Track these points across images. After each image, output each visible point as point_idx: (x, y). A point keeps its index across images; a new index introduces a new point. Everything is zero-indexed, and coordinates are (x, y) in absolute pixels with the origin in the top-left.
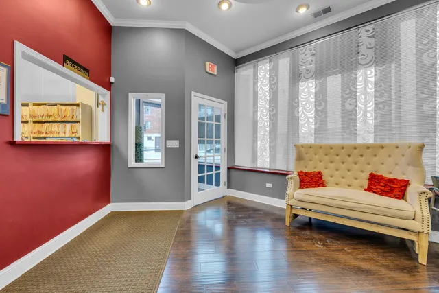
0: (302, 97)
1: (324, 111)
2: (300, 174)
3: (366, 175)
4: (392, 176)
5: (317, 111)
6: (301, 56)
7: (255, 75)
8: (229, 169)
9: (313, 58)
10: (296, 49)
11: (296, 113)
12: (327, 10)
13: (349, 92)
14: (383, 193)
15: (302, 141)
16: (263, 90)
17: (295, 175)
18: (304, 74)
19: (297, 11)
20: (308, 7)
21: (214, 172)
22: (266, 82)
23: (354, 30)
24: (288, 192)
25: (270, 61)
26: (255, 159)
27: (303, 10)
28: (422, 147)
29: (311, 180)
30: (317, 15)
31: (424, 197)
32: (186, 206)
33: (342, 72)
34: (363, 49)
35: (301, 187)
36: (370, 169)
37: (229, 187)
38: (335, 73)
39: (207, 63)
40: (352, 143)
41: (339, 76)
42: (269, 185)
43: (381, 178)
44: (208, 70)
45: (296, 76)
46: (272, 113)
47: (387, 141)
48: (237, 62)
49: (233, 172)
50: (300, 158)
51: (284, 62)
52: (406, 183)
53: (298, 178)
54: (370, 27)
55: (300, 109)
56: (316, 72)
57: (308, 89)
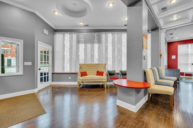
0: (80, 49)
1: (86, 54)
2: (81, 73)
3: (96, 72)
4: (101, 71)
5: (84, 54)
6: (80, 36)
7: (64, 38)
8: (52, 74)
9: (84, 37)
10: (79, 33)
11: (78, 53)
12: (88, 26)
13: (92, 49)
14: (100, 75)
15: (80, 63)
16: (67, 44)
17: (80, 73)
18: (81, 41)
19: (80, 23)
20: (83, 23)
21: (47, 75)
22: (68, 41)
23: (94, 33)
24: (78, 78)
25: (70, 34)
26: (63, 69)
27: (81, 23)
28: (106, 64)
29: (84, 74)
30: (85, 26)
31: (106, 74)
32: (36, 91)
33: (91, 43)
34: (95, 39)
35: (81, 76)
36: (97, 70)
37: (53, 81)
38: (89, 43)
39: (44, 30)
40: (93, 63)
41: (90, 44)
42: (70, 78)
43: (99, 72)
44: (45, 33)
45: (78, 42)
46: (70, 53)
47: (100, 63)
48: (56, 31)
49: (54, 75)
50: (80, 68)
51: (74, 36)
52: (103, 72)
53: (80, 74)
54: (97, 33)
55: (80, 52)
56: (84, 42)
57: (82, 46)
